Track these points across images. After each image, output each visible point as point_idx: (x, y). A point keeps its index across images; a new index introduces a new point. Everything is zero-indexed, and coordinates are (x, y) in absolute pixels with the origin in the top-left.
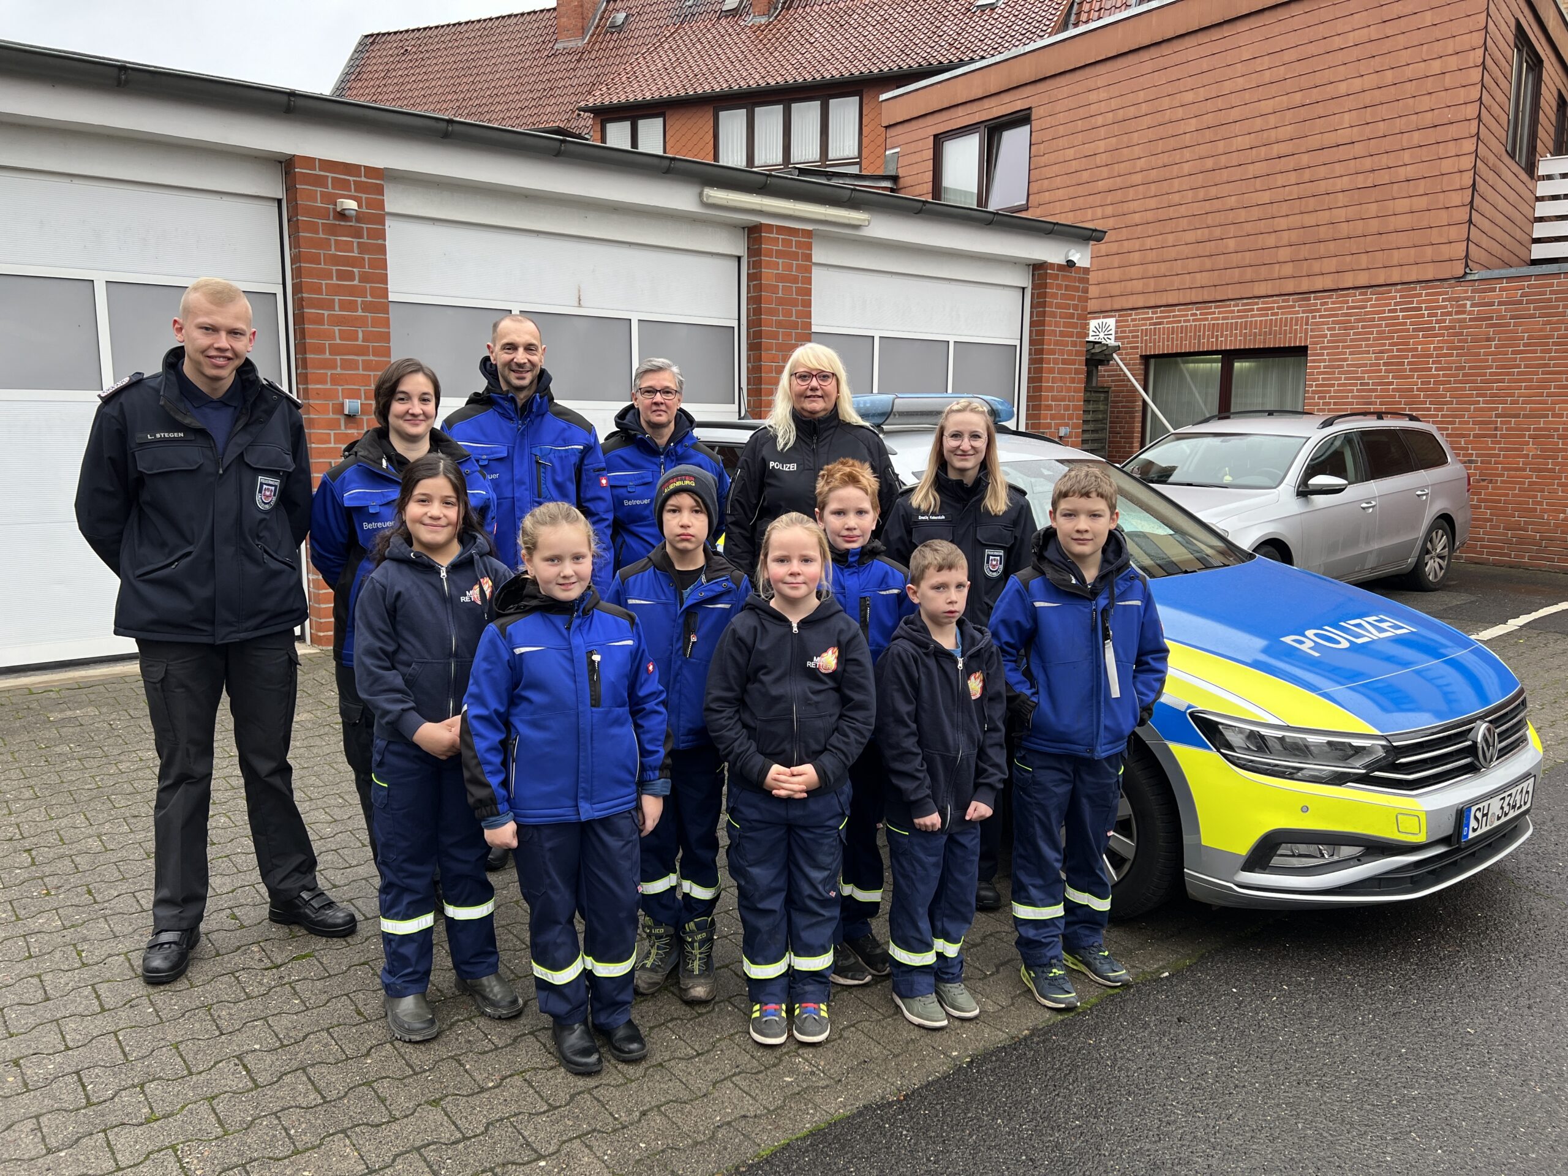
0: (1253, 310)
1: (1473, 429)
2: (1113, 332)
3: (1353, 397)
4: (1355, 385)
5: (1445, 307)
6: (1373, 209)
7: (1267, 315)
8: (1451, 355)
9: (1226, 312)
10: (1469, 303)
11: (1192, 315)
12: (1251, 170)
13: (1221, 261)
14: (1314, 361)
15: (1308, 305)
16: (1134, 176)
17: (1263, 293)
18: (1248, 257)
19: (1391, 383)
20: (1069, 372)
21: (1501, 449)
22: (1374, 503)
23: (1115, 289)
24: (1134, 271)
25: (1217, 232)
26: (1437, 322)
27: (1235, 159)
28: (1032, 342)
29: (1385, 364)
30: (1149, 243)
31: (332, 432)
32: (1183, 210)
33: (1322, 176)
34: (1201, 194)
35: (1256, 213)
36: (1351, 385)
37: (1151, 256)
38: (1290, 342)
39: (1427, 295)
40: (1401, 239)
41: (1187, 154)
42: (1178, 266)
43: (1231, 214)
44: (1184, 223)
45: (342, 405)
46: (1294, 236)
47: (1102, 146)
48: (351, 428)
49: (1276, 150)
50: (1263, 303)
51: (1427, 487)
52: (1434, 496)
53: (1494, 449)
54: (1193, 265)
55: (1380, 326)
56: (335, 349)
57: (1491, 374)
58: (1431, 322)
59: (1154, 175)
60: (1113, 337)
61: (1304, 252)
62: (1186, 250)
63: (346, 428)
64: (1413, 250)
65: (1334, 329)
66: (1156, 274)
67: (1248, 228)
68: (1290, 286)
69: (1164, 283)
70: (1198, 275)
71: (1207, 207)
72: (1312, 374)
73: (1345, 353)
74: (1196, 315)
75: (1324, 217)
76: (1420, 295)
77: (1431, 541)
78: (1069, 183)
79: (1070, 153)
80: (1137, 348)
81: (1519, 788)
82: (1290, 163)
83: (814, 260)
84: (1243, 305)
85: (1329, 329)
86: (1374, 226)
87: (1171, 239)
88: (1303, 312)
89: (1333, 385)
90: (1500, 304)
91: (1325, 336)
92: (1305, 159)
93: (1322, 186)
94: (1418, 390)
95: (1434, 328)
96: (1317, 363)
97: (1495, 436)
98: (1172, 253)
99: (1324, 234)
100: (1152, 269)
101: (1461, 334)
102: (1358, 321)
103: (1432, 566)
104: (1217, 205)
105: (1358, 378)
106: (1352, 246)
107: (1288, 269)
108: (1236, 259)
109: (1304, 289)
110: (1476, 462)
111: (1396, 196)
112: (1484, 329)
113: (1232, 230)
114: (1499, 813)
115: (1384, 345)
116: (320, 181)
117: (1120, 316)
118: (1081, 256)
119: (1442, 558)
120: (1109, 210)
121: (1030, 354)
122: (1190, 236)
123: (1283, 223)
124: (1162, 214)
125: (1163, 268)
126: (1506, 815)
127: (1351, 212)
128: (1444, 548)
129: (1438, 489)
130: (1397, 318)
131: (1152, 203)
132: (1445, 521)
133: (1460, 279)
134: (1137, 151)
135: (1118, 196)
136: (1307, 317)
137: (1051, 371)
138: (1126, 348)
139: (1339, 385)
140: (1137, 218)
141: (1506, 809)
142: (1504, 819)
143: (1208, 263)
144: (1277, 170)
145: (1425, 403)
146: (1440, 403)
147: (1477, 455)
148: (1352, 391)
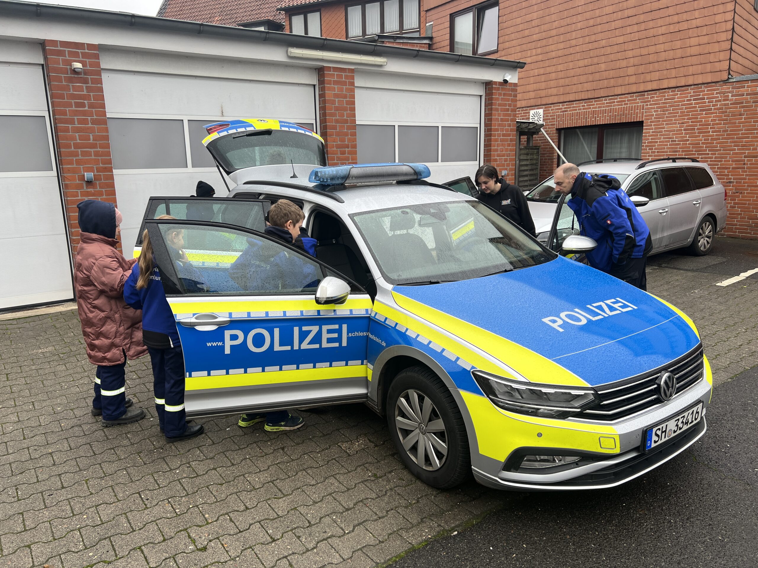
0: (614, 102)
1: (732, 165)
2: (542, 116)
3: (667, 148)
4: (669, 141)
5: (718, 97)
6: (678, 44)
7: (622, 105)
8: (720, 124)
9: (600, 104)
10: (730, 95)
11: (582, 106)
12: (613, 25)
13: (597, 76)
14: (646, 129)
15: (644, 99)
16: (552, 31)
17: (620, 93)
18: (612, 74)
19: (688, 140)
20: (506, 140)
21: (747, 175)
22: (667, 210)
23: (543, 93)
24: (552, 84)
25: (595, 60)
26: (713, 106)
27: (605, 19)
28: (486, 125)
29: (685, 130)
30: (560, 67)
31: (79, 191)
32: (578, 49)
33: (651, 26)
34: (587, 39)
35: (616, 48)
36: (666, 141)
37: (561, 75)
38: (634, 119)
39: (708, 91)
40: (694, 60)
41: (580, 17)
42: (575, 80)
43: (603, 50)
44: (578, 56)
45: (84, 175)
46: (636, 61)
47: (535, 15)
48: (90, 188)
49: (627, 13)
50: (620, 98)
51: (700, 199)
52: (704, 204)
53: (743, 175)
54: (583, 79)
55: (682, 109)
56: (77, 146)
57: (742, 134)
58: (710, 106)
59: (562, 30)
60: (542, 119)
61: (642, 69)
62: (579, 71)
63: (87, 188)
64: (700, 66)
65: (657, 111)
66: (563, 84)
67: (612, 57)
68: (634, 89)
69: (568, 89)
70: (585, 84)
71: (590, 46)
72: (646, 136)
73: (663, 124)
74: (584, 106)
75: (652, 49)
76: (704, 91)
77: (702, 229)
78: (518, 37)
79: (519, 21)
80: (554, 125)
81: (691, 411)
82: (634, 20)
83: (356, 85)
84: (610, 100)
85: (655, 111)
86: (679, 53)
87: (571, 65)
88: (641, 102)
89: (657, 142)
90: (747, 95)
91: (653, 115)
92: (642, 18)
93: (651, 33)
94: (702, 143)
95: (711, 109)
96: (648, 131)
97: (744, 168)
98: (572, 73)
99: (652, 58)
100: (562, 82)
101: (726, 112)
102: (671, 106)
103: (702, 242)
104: (595, 45)
105: (670, 138)
106: (668, 65)
107: (633, 79)
108: (605, 75)
109: (642, 89)
110: (733, 182)
111: (691, 36)
112: (738, 109)
113: (603, 59)
114: (676, 429)
115: (684, 119)
116: (60, 53)
117: (545, 108)
118: (512, 77)
119: (708, 237)
120: (539, 51)
121: (485, 132)
122: (581, 63)
123: (630, 54)
124: (567, 52)
125: (567, 81)
126: (680, 429)
127: (667, 46)
128: (710, 232)
129: (706, 200)
130: (691, 104)
131: (562, 46)
132: (711, 217)
133: (726, 82)
134: (554, 17)
135: (544, 42)
136: (643, 105)
137: (496, 140)
138: (548, 125)
139: (660, 142)
140: (553, 54)
141: (680, 425)
142: (679, 432)
143: (591, 78)
144: (627, 24)
145: (706, 150)
146: (713, 150)
147: (734, 179)
148: (667, 145)
